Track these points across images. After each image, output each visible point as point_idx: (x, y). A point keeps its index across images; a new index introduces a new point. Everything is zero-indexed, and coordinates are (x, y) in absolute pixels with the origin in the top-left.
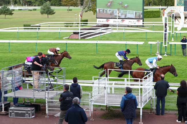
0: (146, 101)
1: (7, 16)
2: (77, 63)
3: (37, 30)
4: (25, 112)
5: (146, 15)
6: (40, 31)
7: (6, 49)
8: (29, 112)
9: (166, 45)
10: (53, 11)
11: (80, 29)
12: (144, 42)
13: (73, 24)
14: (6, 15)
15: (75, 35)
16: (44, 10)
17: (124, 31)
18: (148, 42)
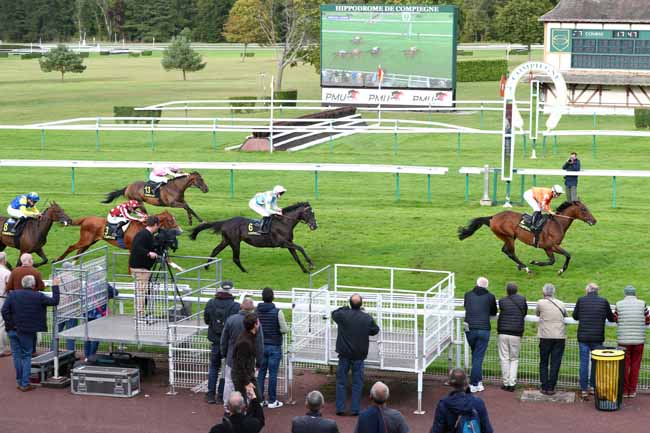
0: (435, 352)
1: (66, 74)
3: (152, 125)
4: (113, 380)
5: (466, 73)
6: (160, 128)
7: (64, 185)
8: (124, 381)
9: (509, 176)
10: (199, 61)
11: (272, 123)
12: (447, 169)
13: (253, 104)
14: (63, 72)
15: (258, 139)
16: (173, 57)
17: (394, 130)
18: (459, 167)
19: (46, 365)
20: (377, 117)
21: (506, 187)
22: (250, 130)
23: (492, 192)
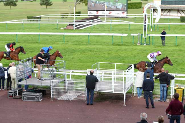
0: (129, 88)
1: (11, 7)
2: (73, 53)
3: (39, 22)
6: (41, 23)
8: (38, 97)
9: (145, 36)
10: (51, 3)
11: (74, 21)
12: (127, 34)
13: (68, 16)
14: (11, 6)
15: (70, 26)
16: (43, 2)
17: (111, 23)
18: (131, 34)
19: (14, 92)
20: (105, 19)
21: (144, 39)
22: (68, 23)
23: (140, 41)
